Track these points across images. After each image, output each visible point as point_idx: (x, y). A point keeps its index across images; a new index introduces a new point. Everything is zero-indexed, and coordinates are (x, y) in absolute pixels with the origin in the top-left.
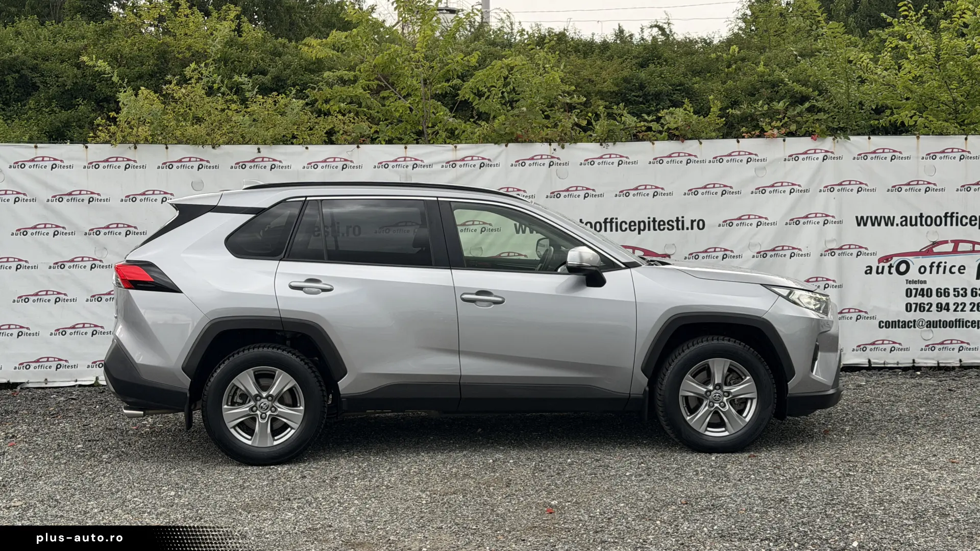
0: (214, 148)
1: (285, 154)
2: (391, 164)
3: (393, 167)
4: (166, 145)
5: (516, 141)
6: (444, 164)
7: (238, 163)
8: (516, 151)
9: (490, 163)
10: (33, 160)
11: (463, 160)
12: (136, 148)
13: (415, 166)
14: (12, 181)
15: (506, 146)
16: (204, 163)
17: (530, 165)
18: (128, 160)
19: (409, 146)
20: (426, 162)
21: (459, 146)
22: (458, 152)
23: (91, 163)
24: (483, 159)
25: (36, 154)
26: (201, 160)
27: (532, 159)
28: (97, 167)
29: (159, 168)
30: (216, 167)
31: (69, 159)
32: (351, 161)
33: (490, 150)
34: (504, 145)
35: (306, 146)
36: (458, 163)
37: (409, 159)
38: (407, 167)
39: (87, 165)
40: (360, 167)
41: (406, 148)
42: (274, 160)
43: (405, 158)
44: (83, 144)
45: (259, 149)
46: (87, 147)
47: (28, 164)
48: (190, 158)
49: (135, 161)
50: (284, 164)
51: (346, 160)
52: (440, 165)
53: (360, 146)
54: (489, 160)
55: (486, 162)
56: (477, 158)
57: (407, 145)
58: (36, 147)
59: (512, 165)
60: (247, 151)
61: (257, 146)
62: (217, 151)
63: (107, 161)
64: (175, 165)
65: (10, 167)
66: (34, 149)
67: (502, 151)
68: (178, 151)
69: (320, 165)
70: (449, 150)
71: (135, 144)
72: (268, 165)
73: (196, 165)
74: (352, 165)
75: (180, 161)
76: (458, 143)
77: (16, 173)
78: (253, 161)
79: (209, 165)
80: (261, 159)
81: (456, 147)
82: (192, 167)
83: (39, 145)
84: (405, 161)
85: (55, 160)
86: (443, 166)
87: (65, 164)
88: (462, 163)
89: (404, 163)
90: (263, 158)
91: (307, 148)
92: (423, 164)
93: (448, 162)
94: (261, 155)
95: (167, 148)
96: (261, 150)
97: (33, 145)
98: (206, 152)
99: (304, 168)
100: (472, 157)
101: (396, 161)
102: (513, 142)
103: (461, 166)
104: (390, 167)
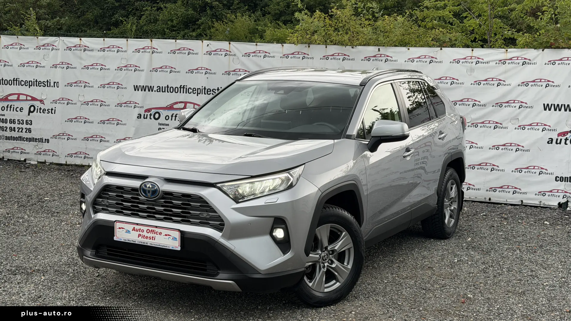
0: (352, 48)
1: (394, 52)
2: (461, 61)
3: (463, 62)
4: (326, 45)
5: (550, 47)
6: (498, 62)
7: (366, 58)
8: (549, 54)
9: (530, 62)
10: (254, 52)
11: (511, 59)
12: (309, 47)
13: (478, 62)
14: (243, 64)
15: (543, 50)
16: (346, 57)
17: (559, 64)
18: (305, 54)
19: (475, 49)
20: (486, 60)
21: (509, 50)
22: (508, 54)
23: (284, 55)
24: (525, 59)
25: (256, 49)
26: (345, 55)
27: (561, 60)
28: (287, 57)
29: (321, 59)
30: (353, 59)
31: (273, 52)
32: (436, 58)
33: (531, 53)
34: (542, 50)
35: (408, 48)
36: (508, 62)
37: (474, 58)
38: (472, 63)
39: (282, 56)
40: (441, 62)
41: (473, 50)
42: (388, 56)
43: (471, 57)
44: (281, 44)
45: (379, 49)
46: (283, 46)
47: (252, 55)
48: (339, 53)
49: (308, 55)
50: (394, 59)
51: (432, 57)
52: (495, 62)
53: (443, 48)
54: (529, 60)
55: (527, 61)
56: (521, 58)
57: (473, 49)
58: (256, 45)
59: (546, 64)
60: (371, 50)
61: (378, 47)
62: (354, 50)
63: (293, 54)
64: (330, 57)
65: (243, 56)
66: (255, 46)
67: (540, 54)
68: (333, 49)
69: (416, 60)
70: (501, 53)
71: (309, 44)
72: (384, 59)
73: (342, 58)
74: (436, 60)
75: (333, 55)
76: (509, 48)
77: (245, 60)
78: (375, 56)
79: (349, 58)
80: (380, 55)
81: (507, 50)
82: (339, 59)
83: (258, 44)
84: (471, 59)
85: (266, 52)
86: (496, 63)
87: (271, 55)
88: (510, 61)
89: (470, 60)
90: (381, 55)
91: (409, 49)
92: (483, 61)
93: (500, 61)
94: (380, 53)
95: (326, 47)
96: (380, 50)
97: (255, 44)
98: (348, 50)
99: (405, 61)
100: (518, 57)
101: (465, 59)
102: (548, 48)
103: (509, 63)
104: (461, 63)
